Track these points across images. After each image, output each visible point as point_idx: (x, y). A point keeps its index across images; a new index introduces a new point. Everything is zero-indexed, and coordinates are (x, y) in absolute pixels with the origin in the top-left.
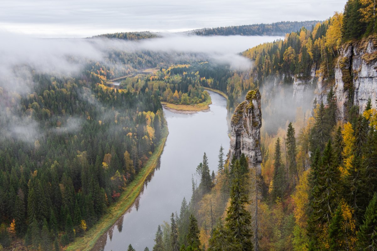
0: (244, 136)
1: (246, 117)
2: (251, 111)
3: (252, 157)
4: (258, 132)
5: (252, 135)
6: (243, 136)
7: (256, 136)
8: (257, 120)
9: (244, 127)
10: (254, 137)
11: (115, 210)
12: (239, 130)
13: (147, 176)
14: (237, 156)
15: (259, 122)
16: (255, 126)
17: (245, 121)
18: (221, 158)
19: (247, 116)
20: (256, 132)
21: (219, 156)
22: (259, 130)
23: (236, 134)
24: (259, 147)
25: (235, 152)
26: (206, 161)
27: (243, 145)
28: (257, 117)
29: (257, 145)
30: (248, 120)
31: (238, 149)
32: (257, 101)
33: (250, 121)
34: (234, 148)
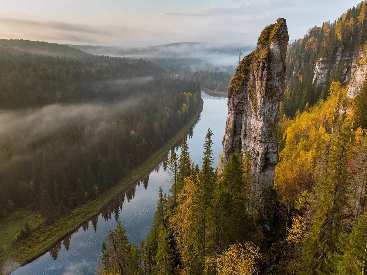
0: (248, 115)
1: (255, 79)
2: (266, 65)
3: (260, 155)
4: (275, 108)
5: (264, 113)
6: (246, 115)
7: (271, 116)
8: (276, 83)
9: (250, 97)
10: (266, 117)
11: (135, 174)
12: (242, 103)
13: (174, 144)
14: (235, 147)
15: (280, 89)
16: (271, 96)
17: (254, 86)
18: (208, 148)
19: (258, 75)
20: (272, 107)
21: (206, 145)
22: (277, 106)
23: (235, 110)
24: (274, 137)
25: (231, 141)
26: (186, 150)
27: (245, 130)
28: (276, 78)
29: (271, 133)
30: (258, 83)
31: (237, 135)
32: (280, 44)
33: (262, 86)
34: (230, 135)
